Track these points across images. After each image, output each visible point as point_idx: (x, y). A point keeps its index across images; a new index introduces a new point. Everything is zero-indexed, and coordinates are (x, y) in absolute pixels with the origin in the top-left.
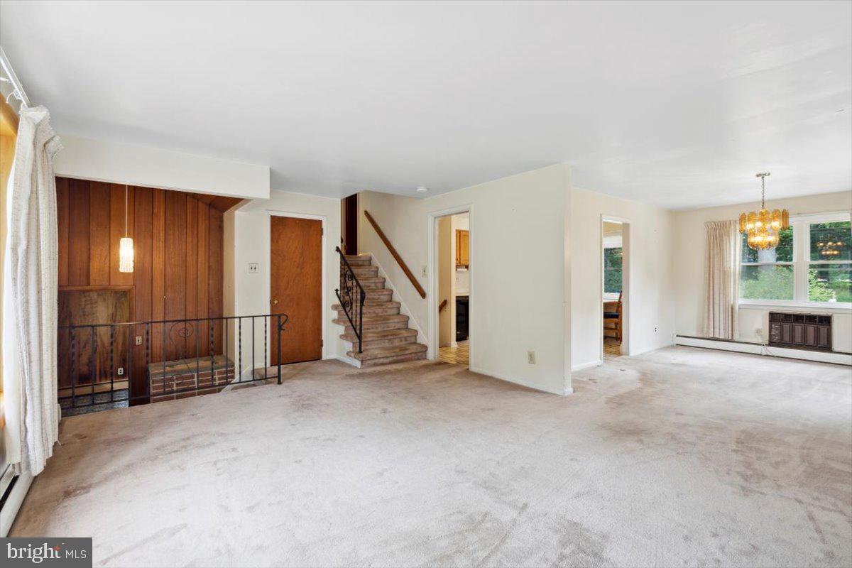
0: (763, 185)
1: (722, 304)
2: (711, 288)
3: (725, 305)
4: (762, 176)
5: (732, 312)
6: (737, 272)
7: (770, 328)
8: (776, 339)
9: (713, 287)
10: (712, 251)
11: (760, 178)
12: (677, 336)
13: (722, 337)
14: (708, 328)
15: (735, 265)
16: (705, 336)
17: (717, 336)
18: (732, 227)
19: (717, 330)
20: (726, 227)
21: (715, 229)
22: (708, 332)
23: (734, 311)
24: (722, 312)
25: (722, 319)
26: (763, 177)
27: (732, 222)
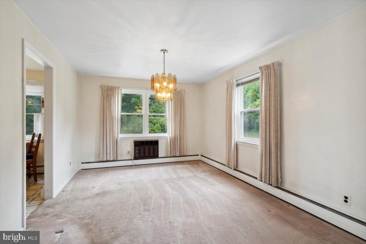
0: (164, 62)
1: (111, 138)
2: (105, 128)
3: (113, 139)
4: (164, 51)
5: (117, 143)
6: (119, 118)
7: (135, 150)
8: (137, 155)
9: (106, 128)
10: (105, 104)
11: (163, 52)
12: (82, 163)
13: (112, 159)
14: (103, 154)
15: (118, 114)
16: (101, 160)
17: (109, 159)
18: (117, 90)
19: (108, 155)
20: (113, 90)
21: (107, 91)
22: (103, 157)
23: (118, 142)
24: (111, 143)
25: (111, 147)
26: (164, 53)
27: (117, 87)
